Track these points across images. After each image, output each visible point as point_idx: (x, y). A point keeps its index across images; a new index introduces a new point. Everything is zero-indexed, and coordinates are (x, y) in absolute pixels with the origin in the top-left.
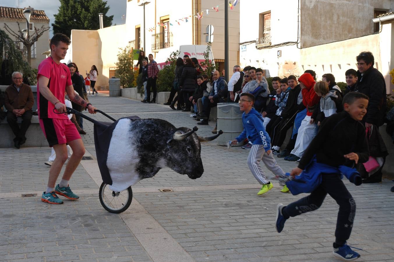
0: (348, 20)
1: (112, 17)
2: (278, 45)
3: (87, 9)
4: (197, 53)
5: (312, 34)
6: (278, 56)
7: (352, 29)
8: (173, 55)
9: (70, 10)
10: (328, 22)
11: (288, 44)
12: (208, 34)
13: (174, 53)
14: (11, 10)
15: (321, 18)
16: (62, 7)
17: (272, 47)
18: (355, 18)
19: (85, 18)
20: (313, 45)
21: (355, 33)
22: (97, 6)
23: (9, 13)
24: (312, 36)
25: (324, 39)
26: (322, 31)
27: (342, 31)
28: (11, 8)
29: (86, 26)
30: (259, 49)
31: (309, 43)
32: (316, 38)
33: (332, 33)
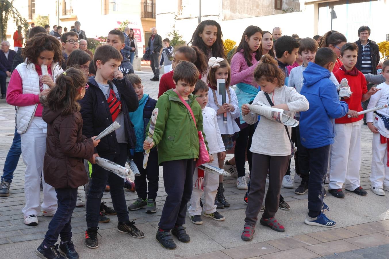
5: (230, 9)
7: (259, 5)
11: (209, 17)
20: (231, 18)
21: (261, 9)
24: (231, 10)
25: (239, 13)
26: (238, 6)
27: (252, 6)
31: (228, 17)
32: (234, 12)
33: (245, 8)
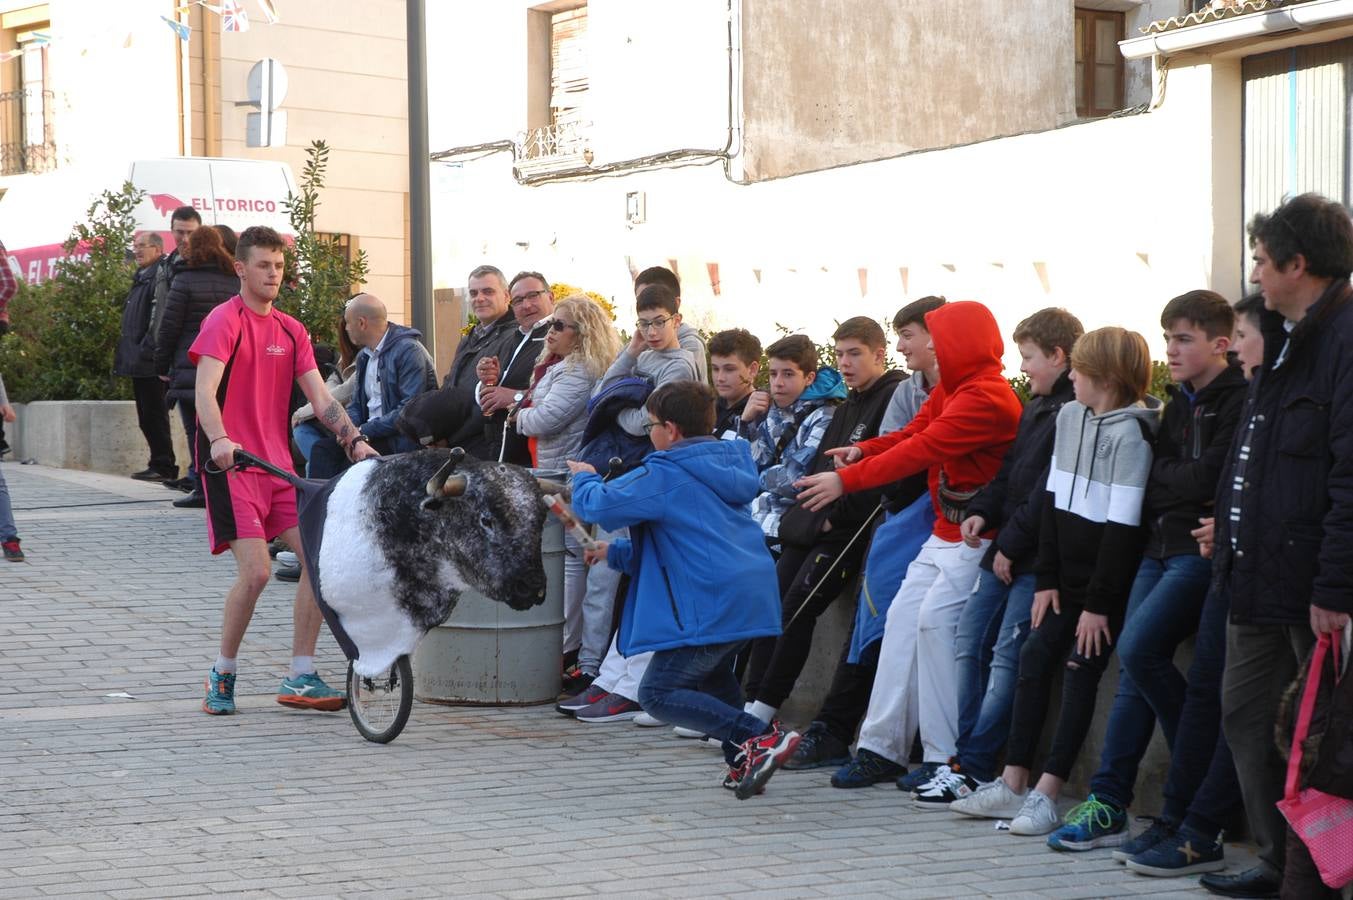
0: (961, 48)
2: (629, 164)
4: (220, 201)
5: (796, 114)
6: (629, 217)
7: (978, 92)
8: (102, 210)
10: (871, 58)
11: (678, 162)
12: (257, 104)
13: (112, 198)
15: (835, 35)
17: (596, 172)
18: (990, 41)
20: (802, 166)
21: (991, 111)
24: (797, 121)
25: (852, 137)
26: (844, 98)
27: (934, 101)
30: (529, 182)
31: (781, 159)
32: (817, 134)
33: (887, 109)
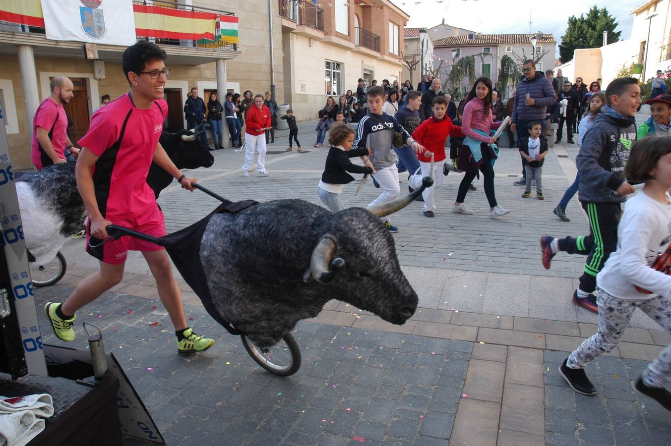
1: (620, 32)
3: (594, 28)
9: (576, 31)
14: (523, 36)
16: (570, 29)
19: (591, 36)
22: (604, 23)
23: (521, 39)
28: (523, 35)
29: (591, 44)
